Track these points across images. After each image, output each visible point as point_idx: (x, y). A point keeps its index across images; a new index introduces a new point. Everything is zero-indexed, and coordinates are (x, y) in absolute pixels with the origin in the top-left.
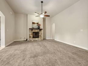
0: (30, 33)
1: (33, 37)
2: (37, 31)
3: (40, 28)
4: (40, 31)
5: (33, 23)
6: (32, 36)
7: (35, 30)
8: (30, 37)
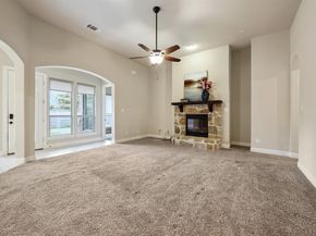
0: (178, 118)
1: (189, 133)
2: (198, 109)
3: (210, 99)
4: (211, 110)
5: (188, 83)
6: (182, 127)
7: (193, 107)
8: (177, 131)
